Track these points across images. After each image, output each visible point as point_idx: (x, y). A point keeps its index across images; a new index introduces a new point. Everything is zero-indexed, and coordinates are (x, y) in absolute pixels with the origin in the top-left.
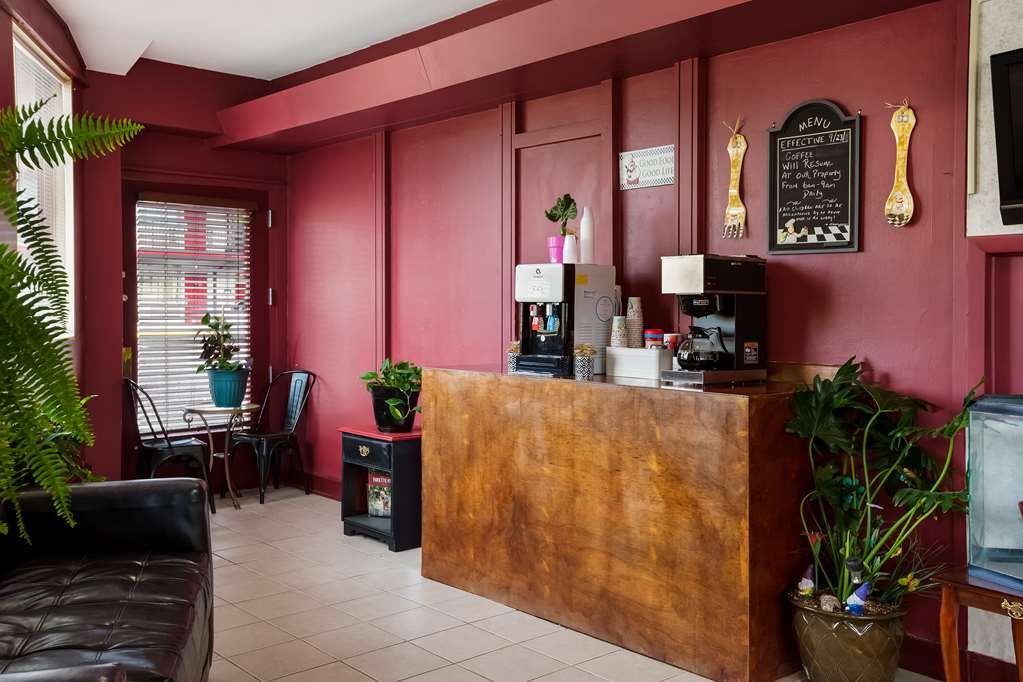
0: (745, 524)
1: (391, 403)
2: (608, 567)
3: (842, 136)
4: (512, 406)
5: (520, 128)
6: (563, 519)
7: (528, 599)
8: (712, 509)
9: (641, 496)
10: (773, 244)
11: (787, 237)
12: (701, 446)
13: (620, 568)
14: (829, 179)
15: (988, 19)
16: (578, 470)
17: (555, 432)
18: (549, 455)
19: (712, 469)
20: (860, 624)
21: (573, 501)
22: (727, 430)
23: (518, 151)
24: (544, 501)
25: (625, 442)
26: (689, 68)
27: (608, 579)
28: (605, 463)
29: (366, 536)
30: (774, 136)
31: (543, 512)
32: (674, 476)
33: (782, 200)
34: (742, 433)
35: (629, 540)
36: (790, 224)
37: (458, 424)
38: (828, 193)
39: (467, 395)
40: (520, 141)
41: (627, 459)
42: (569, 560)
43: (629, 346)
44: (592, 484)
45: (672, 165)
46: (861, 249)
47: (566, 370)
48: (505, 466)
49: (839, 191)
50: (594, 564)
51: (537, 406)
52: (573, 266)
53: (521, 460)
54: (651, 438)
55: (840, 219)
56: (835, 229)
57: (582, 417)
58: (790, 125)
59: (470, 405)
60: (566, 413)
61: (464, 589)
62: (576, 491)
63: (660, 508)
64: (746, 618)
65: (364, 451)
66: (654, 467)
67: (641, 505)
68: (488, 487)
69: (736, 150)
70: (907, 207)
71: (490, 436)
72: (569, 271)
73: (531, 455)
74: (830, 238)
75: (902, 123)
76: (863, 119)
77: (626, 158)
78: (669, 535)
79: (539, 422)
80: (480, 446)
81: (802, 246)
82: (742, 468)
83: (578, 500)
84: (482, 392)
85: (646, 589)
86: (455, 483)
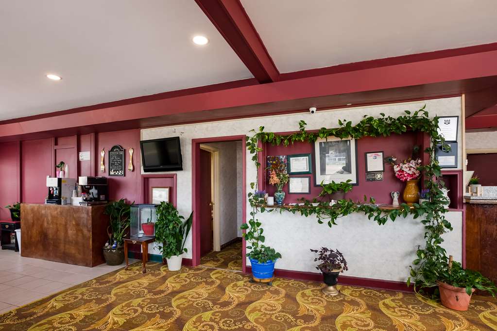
0: (91, 233)
1: (14, 213)
2: (65, 246)
3: (122, 153)
4: (43, 212)
5: (56, 144)
6: (55, 237)
7: (48, 257)
8: (85, 231)
9: (71, 230)
10: (109, 175)
11: (112, 173)
12: (83, 218)
13: (67, 246)
14: (119, 161)
15: (143, 134)
16: (58, 225)
17: (53, 217)
18: (52, 223)
19: (85, 222)
20: (113, 250)
21: (57, 233)
22: (88, 214)
23: (55, 150)
24: (51, 233)
25: (68, 218)
26: (93, 135)
27: (65, 249)
28: (64, 223)
29: (9, 249)
30: (109, 152)
31: (51, 236)
32: (78, 225)
33: (111, 165)
34: (90, 214)
35: (69, 240)
36: (112, 170)
37: (30, 217)
38: (119, 164)
39: (32, 210)
40: (56, 147)
41: (69, 222)
42: (56, 246)
43: (77, 197)
44: (61, 228)
45: (89, 156)
46: (125, 176)
47: (59, 203)
48: (42, 226)
49: (121, 164)
50: (62, 247)
51: (49, 211)
52: (61, 179)
53: (45, 224)
54: (73, 217)
55: (121, 170)
56: (120, 172)
57: (59, 213)
58: (112, 150)
59: (33, 212)
60: (56, 212)
61: (32, 257)
62: (58, 230)
63: (75, 232)
64: (91, 252)
65: (7, 226)
66: (74, 223)
67: (71, 232)
68: (37, 232)
69: (102, 154)
70: (131, 168)
71: (38, 219)
72: (60, 180)
73: (48, 223)
74: (120, 174)
75: (131, 152)
76: (125, 150)
77: (81, 154)
78: (77, 237)
79: (49, 215)
80: (35, 222)
81: (115, 175)
82: (90, 222)
83: (58, 232)
84: (36, 209)
85: (73, 250)
86: (29, 232)
